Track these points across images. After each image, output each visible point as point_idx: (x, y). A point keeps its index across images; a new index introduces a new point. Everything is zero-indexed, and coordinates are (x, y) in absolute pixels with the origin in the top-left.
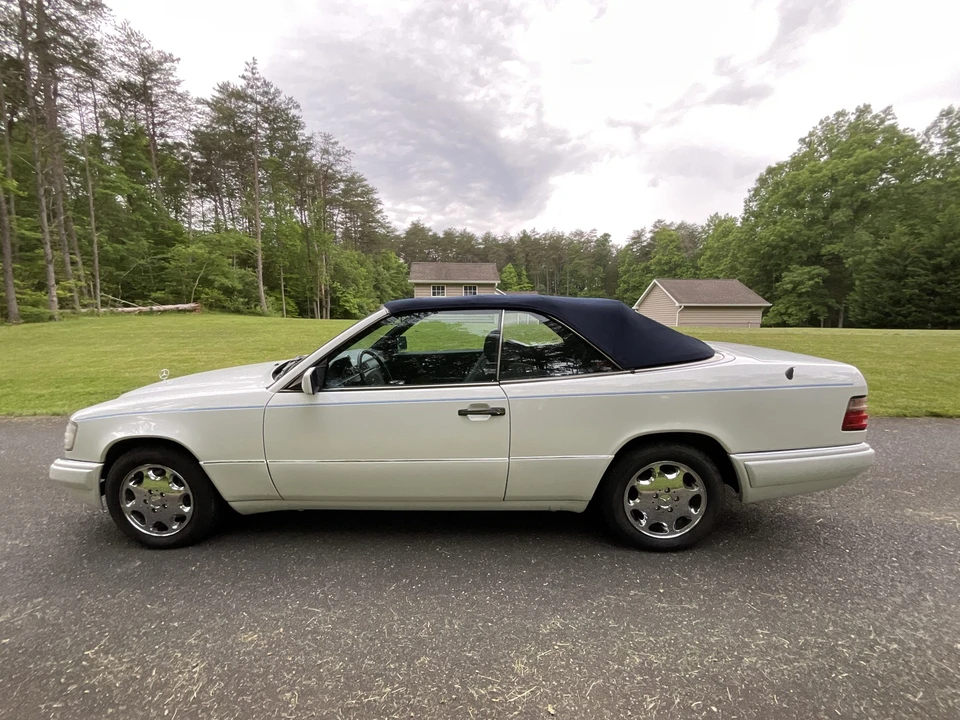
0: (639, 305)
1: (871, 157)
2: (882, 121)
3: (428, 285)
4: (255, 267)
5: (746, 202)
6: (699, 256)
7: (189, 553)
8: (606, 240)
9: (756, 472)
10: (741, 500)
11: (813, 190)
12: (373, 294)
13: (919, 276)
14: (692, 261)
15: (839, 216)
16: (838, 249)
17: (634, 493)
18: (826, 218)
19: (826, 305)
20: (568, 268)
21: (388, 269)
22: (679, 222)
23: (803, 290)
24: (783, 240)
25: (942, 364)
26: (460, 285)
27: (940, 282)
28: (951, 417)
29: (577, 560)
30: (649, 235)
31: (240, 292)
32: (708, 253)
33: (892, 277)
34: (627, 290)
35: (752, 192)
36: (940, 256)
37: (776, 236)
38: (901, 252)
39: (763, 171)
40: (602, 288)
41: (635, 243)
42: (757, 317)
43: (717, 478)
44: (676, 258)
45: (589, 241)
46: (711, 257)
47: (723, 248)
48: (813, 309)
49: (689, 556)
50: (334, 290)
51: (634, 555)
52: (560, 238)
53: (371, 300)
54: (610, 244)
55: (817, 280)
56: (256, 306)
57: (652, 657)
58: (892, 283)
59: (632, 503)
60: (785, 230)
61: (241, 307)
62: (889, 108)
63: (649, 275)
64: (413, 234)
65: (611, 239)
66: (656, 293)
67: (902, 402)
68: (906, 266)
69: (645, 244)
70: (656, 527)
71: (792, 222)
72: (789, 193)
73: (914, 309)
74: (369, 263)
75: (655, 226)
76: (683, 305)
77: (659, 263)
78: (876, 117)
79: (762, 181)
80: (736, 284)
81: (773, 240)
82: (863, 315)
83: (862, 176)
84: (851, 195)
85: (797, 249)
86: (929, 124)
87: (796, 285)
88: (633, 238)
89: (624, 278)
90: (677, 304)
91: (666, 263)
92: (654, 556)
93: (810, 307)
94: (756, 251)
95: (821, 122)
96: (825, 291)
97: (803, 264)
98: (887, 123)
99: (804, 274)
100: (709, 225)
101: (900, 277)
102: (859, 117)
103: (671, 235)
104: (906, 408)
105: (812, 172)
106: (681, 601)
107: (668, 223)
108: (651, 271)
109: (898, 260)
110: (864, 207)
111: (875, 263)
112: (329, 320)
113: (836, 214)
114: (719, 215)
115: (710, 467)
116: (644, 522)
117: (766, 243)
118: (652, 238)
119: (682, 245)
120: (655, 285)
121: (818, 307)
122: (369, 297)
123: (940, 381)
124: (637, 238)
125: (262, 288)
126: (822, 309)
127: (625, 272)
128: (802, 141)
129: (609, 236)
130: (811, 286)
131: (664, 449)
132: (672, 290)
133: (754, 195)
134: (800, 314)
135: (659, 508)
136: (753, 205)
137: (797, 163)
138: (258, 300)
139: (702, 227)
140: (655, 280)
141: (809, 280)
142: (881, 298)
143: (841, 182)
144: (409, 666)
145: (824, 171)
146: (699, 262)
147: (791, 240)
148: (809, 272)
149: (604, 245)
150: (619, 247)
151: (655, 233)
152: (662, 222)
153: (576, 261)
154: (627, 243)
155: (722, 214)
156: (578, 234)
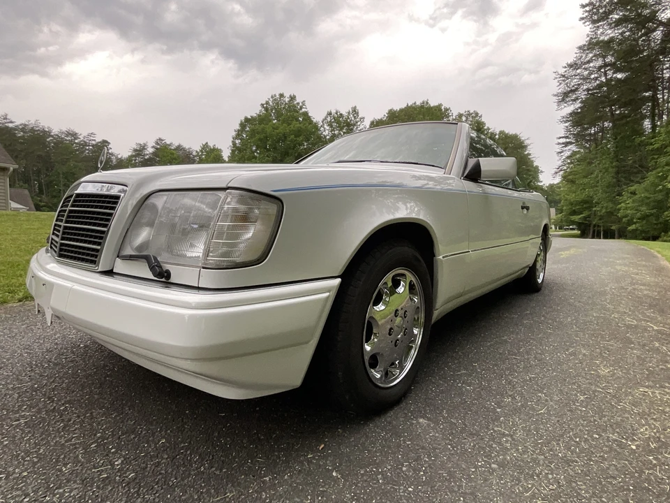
1: (299, 128)
2: (301, 108)
5: (233, 139)
20: (62, 168)
22: (177, 144)
30: (150, 150)
35: (237, 132)
45: (85, 144)
52: (46, 133)
62: (304, 101)
65: (110, 146)
69: (147, 157)
75: (157, 143)
78: (298, 104)
79: (243, 125)
86: (323, 117)
88: (135, 150)
95: (272, 97)
98: (303, 110)
100: (201, 151)
102: (290, 100)
103: (173, 154)
105: (273, 128)
107: (168, 143)
114: (209, 144)
118: (154, 154)
128: (262, 105)
129: (109, 143)
133: (238, 135)
136: (238, 142)
137: (262, 119)
139: (197, 152)
143: (289, 139)
150: (119, 157)
151: (157, 149)
152: (163, 140)
153: (72, 164)
154: (130, 154)
155: (211, 145)
156: (70, 134)
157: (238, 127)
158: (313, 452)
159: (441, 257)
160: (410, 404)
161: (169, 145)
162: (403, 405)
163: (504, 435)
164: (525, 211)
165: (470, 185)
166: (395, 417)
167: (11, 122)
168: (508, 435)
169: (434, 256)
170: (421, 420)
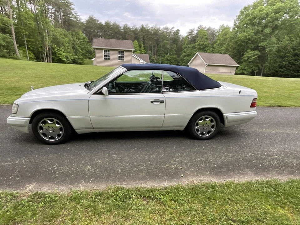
0: (191, 63)
1: (281, 6)
3: (102, 49)
4: (11, 34)
5: (235, 21)
6: (215, 43)
7: (64, 145)
8: (178, 33)
9: (229, 118)
10: (224, 126)
11: (259, 19)
12: (72, 51)
13: (289, 57)
14: (212, 45)
15: (267, 31)
16: (264, 44)
17: (197, 125)
18: (262, 31)
19: (258, 66)
20: (162, 44)
21: (79, 39)
22: (208, 27)
23: (251, 60)
24: (246, 39)
25: (287, 90)
26: (116, 50)
27: (296, 60)
28: (283, 107)
29: (182, 143)
30: (196, 32)
31: (4, 46)
32: (218, 42)
33: (280, 57)
34: (185, 56)
35: (238, 17)
36: (297, 50)
37: (244, 37)
38: (285, 48)
39: (243, 8)
40: (175, 54)
41: (190, 35)
42: (234, 70)
43: (219, 120)
44: (206, 43)
45: (171, 33)
46: (219, 44)
47: (224, 40)
48: (253, 68)
49: (210, 141)
50: (54, 49)
51: (196, 141)
52: (158, 30)
53: (71, 54)
54: (180, 34)
55: (256, 56)
56: (14, 54)
57: (202, 159)
58: (280, 60)
59: (197, 127)
60: (247, 35)
61: (6, 54)
63: (195, 50)
64: (90, 22)
65: (180, 32)
66: (197, 58)
67: (271, 102)
68: (286, 53)
69: (194, 36)
70: (202, 134)
71: (250, 32)
72: (251, 19)
73: (285, 70)
74: (70, 35)
75: (199, 28)
76: (207, 64)
77: (199, 45)
79: (242, 13)
80: (227, 57)
81: (243, 39)
82: (269, 71)
83: (277, 15)
84: (272, 22)
85: (250, 43)
87: (249, 58)
88: (189, 33)
89: (185, 50)
90: (205, 64)
91: (202, 45)
92: (201, 141)
93: (252, 67)
94: (236, 42)
96: (258, 61)
97: (252, 50)
99: (252, 53)
100: (220, 30)
101: (283, 57)
103: (204, 33)
104: (272, 104)
105: (260, 11)
106: (208, 149)
107: (204, 27)
108: (195, 48)
109: (284, 51)
110: (275, 28)
111: (276, 51)
112: (51, 64)
113: (266, 30)
114: (224, 25)
115: (218, 117)
116: (199, 132)
117: (240, 40)
118: (197, 33)
119: (209, 38)
120: (197, 55)
121: (255, 67)
122: (70, 53)
123: (284, 96)
124: (191, 33)
125: (16, 45)
126: (256, 68)
127: (185, 48)
130: (254, 59)
131: (207, 112)
132: (204, 58)
133: (238, 18)
134: (249, 70)
135: (204, 128)
136: (237, 22)
137: (255, 6)
138: (14, 51)
139: (217, 30)
140: (197, 53)
141: (253, 56)
142: (276, 65)
143: (270, 16)
144: (145, 164)
145: (264, 11)
146: (215, 45)
147: (249, 39)
148: (254, 53)
149: (177, 35)
150: (183, 36)
151: (198, 31)
152: (201, 26)
153: (165, 41)
154: (187, 35)
155: (225, 25)
156: (166, 29)
157: (239, 14)
161: (204, 28)
167: (148, 27)
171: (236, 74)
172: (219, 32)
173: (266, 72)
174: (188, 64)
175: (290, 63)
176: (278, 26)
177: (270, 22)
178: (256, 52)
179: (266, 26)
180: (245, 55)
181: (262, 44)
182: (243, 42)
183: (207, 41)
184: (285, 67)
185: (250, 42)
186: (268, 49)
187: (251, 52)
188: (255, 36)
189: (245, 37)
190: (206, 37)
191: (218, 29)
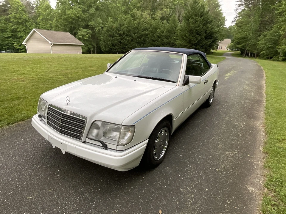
0: (26, 42)
6: (37, 17)
13: (117, 36)
14: (33, 19)
15: (92, 11)
16: (93, 24)
18: (87, 10)
19: (92, 45)
23: (86, 39)
24: (76, 17)
27: (122, 39)
32: (41, 17)
33: (111, 36)
36: (121, 31)
37: (73, 14)
38: (112, 28)
42: (80, 49)
44: (24, 17)
55: (89, 35)
58: (111, 38)
60: (76, 13)
66: (35, 35)
68: (113, 33)
73: (117, 47)
76: (53, 43)
80: (69, 35)
81: (73, 16)
82: (106, 49)
85: (81, 22)
87: (83, 36)
90: (50, 43)
93: (88, 45)
94: (66, 20)
96: (91, 39)
97: (84, 28)
99: (85, 32)
101: (113, 36)
109: (112, 31)
110: (97, 9)
111: (106, 31)
113: (91, 10)
117: (70, 17)
119: (26, 10)
120: (34, 32)
121: (90, 45)
130: (88, 37)
132: (45, 35)
140: (34, 29)
141: (87, 34)
142: (109, 43)
147: (78, 17)
148: (86, 31)
158: (141, 180)
159: (174, 120)
160: (164, 163)
162: (162, 163)
163: (188, 170)
164: (206, 84)
165: (186, 86)
166: (161, 167)
168: (189, 170)
169: (172, 119)
170: (168, 168)
171: (83, 53)
172: (38, 4)
173: (103, 49)
174: (23, 43)
175: (118, 41)
176: (99, 7)
177: (92, 3)
178: (88, 31)
179: (90, 6)
180: (79, 33)
181: (91, 23)
182: (74, 19)
183: (26, 14)
184: (116, 44)
185: (80, 20)
186: (97, 28)
187: (83, 31)
188: (83, 15)
189: (75, 15)
190: (22, 8)
191: (35, 1)
